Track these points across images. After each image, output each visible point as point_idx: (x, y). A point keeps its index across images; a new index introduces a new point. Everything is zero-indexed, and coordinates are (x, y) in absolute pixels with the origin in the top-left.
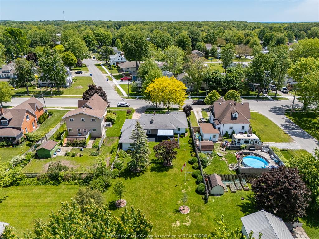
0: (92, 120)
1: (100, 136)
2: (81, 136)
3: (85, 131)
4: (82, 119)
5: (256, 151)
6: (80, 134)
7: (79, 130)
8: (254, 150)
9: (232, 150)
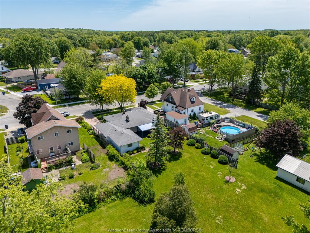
0: (68, 132)
1: (78, 149)
2: (54, 156)
3: (59, 148)
4: (55, 134)
5: (221, 123)
6: (53, 154)
7: (51, 149)
8: (220, 123)
9: (205, 127)
